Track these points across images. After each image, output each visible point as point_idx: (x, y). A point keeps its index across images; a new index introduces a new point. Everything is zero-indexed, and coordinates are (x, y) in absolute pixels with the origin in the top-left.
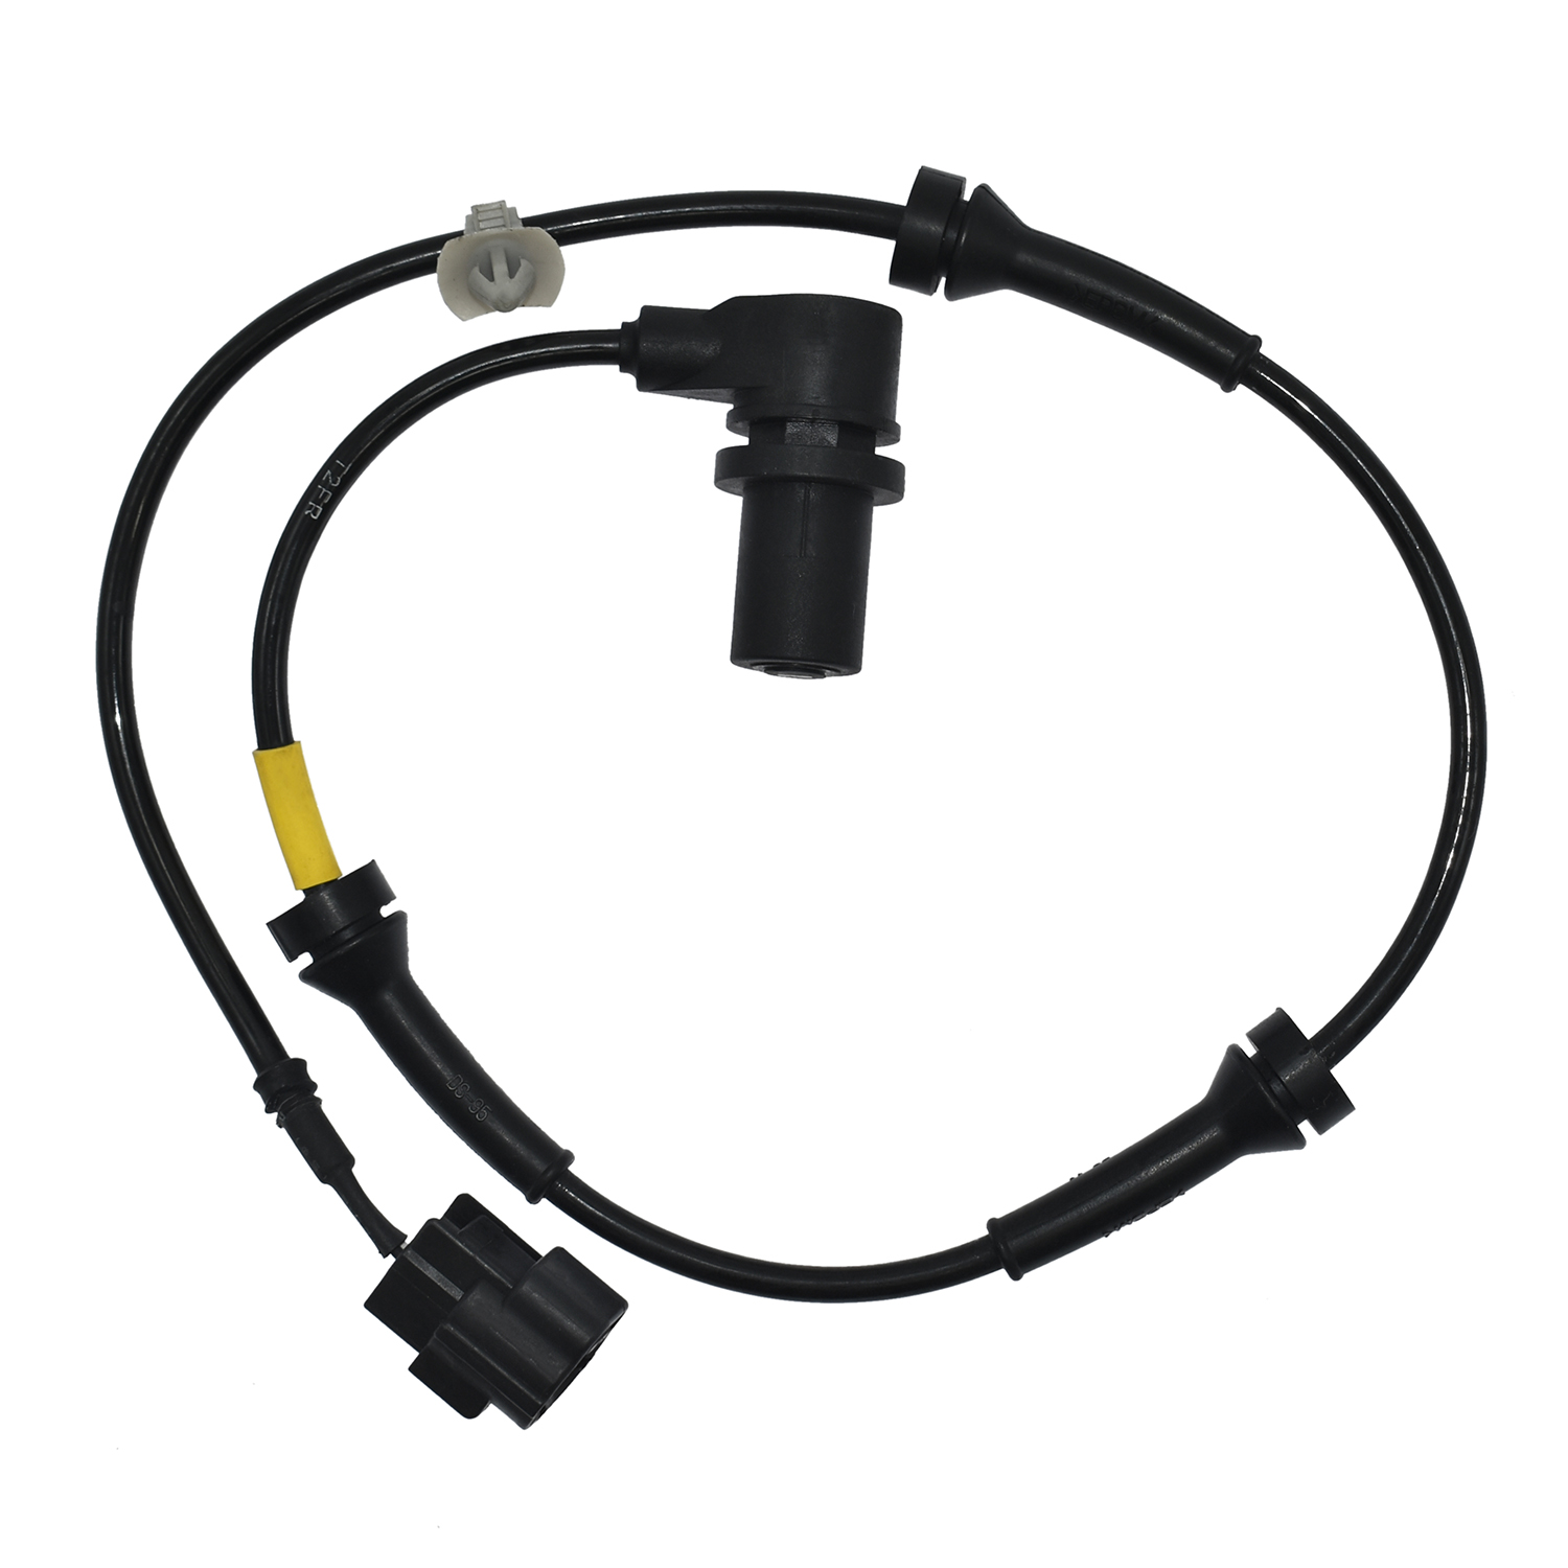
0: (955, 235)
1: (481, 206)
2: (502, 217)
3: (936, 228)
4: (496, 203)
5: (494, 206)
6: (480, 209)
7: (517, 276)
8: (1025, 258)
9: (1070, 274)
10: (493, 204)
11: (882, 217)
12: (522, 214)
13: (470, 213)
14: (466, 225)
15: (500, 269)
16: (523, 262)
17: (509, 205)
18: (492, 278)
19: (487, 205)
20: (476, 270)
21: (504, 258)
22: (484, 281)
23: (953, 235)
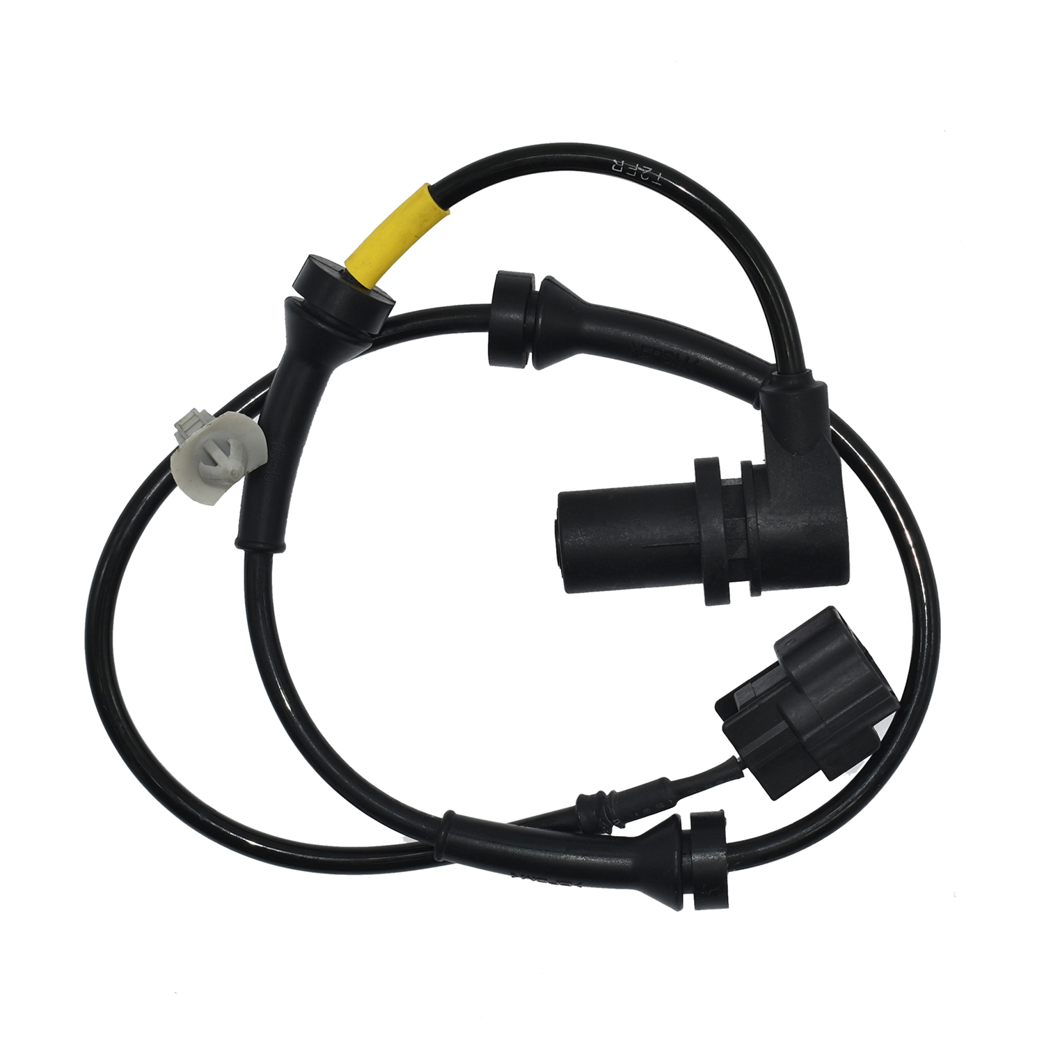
0: (533, 320)
1: (180, 421)
2: (199, 420)
3: (516, 316)
4: (189, 413)
5: (190, 416)
6: (181, 424)
7: (231, 453)
8: (589, 327)
9: (626, 334)
10: (187, 415)
11: (475, 316)
12: (212, 412)
13: (176, 430)
14: (178, 440)
15: (217, 454)
16: (231, 442)
17: (200, 410)
18: (216, 464)
19: (184, 418)
20: (202, 464)
21: (216, 446)
22: (211, 468)
23: (531, 319)
